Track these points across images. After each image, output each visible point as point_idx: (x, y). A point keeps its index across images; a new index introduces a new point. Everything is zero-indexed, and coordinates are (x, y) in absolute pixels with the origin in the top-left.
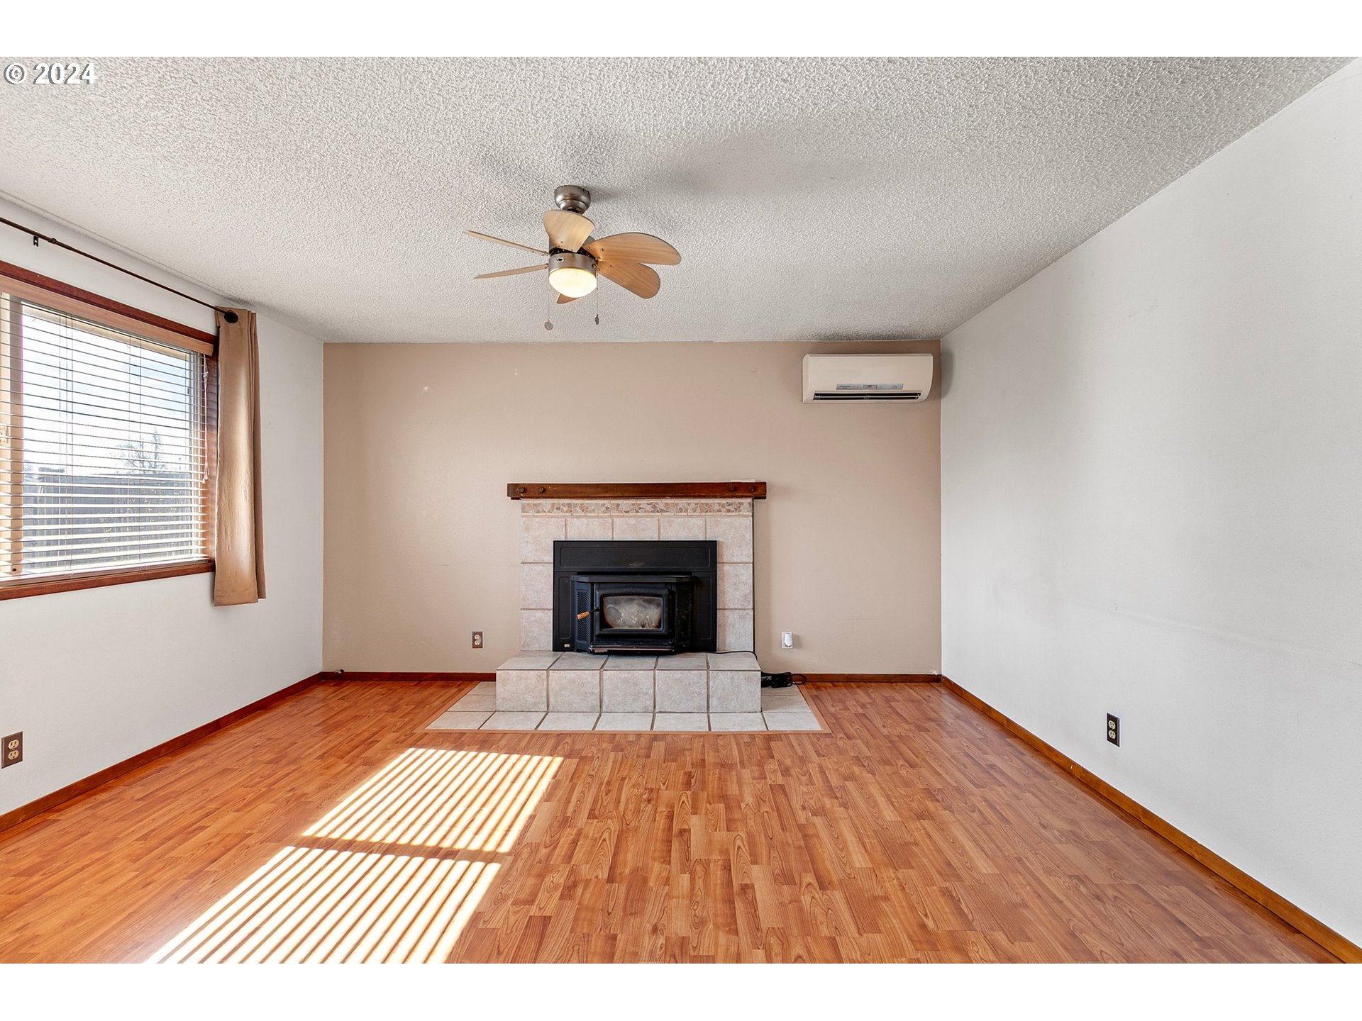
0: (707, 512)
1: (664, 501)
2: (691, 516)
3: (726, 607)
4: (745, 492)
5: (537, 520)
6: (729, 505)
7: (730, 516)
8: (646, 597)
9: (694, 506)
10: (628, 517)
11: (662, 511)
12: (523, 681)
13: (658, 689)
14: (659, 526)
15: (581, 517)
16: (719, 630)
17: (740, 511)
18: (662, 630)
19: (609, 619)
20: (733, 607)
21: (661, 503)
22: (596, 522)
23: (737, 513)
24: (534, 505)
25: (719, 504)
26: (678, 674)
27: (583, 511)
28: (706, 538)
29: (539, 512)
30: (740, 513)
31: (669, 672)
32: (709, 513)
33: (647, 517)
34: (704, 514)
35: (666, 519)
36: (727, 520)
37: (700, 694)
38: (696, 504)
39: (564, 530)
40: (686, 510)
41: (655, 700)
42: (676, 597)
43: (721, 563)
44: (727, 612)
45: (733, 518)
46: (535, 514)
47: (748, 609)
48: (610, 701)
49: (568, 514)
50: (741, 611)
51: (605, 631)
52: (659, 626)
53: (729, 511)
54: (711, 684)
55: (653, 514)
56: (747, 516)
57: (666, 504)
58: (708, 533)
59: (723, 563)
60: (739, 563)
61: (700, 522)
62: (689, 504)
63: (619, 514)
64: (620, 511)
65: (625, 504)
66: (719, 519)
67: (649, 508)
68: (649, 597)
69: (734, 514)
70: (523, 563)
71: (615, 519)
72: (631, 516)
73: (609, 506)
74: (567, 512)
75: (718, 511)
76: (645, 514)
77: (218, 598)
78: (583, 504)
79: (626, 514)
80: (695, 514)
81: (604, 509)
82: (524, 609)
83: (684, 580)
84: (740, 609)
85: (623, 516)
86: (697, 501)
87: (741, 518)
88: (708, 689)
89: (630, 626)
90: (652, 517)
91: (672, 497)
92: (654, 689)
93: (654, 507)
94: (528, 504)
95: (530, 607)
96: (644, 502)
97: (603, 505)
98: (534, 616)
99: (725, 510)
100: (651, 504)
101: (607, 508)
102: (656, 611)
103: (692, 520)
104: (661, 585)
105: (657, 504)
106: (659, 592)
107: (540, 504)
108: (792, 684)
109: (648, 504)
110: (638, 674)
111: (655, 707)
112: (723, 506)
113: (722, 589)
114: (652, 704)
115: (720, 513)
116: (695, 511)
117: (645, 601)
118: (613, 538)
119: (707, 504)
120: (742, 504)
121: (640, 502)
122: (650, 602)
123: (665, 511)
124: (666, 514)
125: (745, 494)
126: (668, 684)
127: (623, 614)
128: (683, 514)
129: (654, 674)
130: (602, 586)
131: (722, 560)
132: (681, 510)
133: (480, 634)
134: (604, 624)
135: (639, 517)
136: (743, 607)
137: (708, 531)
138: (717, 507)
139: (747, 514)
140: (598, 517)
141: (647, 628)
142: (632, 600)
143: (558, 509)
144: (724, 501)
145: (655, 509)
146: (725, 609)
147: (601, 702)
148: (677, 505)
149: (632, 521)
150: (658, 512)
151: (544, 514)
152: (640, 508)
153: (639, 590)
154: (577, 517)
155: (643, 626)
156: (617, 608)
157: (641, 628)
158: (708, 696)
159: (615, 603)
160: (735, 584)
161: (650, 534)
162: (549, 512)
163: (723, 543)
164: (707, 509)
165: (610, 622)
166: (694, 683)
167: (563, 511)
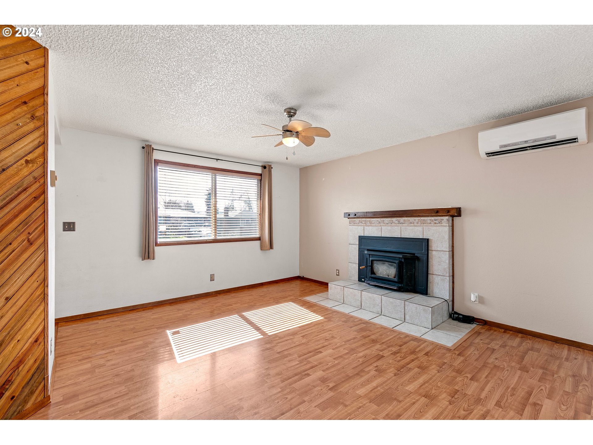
0: (424, 224)
1: (404, 219)
2: (416, 226)
3: (434, 273)
4: (443, 213)
5: (354, 227)
6: (436, 220)
7: (436, 226)
8: (390, 263)
9: (417, 221)
10: (387, 226)
11: (402, 223)
12: (336, 289)
13: (383, 305)
14: (401, 230)
15: (369, 226)
16: (430, 285)
17: (442, 223)
18: (396, 279)
19: (375, 270)
20: (437, 274)
21: (402, 219)
22: (375, 228)
23: (440, 225)
24: (353, 221)
25: (430, 220)
26: (391, 300)
27: (370, 223)
28: (423, 237)
29: (354, 224)
30: (442, 225)
31: (387, 298)
32: (425, 225)
33: (396, 226)
34: (422, 225)
35: (404, 227)
36: (435, 228)
37: (401, 311)
38: (419, 220)
39: (363, 231)
40: (414, 223)
41: (381, 309)
42: (404, 264)
43: (431, 250)
44: (434, 276)
45: (438, 227)
46: (354, 225)
47: (446, 276)
48: (364, 305)
49: (365, 225)
50: (442, 277)
51: (373, 276)
52: (395, 277)
53: (435, 223)
54: (406, 308)
55: (398, 225)
56: (446, 226)
57: (404, 220)
58: (424, 234)
59: (432, 250)
60: (441, 251)
61: (420, 229)
62: (415, 220)
63: (384, 225)
64: (384, 223)
65: (387, 220)
66: (430, 227)
67: (397, 222)
68: (391, 263)
69: (438, 225)
70: (349, 244)
71: (382, 227)
72: (389, 226)
73: (380, 221)
74: (364, 224)
75: (429, 223)
76: (395, 225)
77: (262, 248)
78: (370, 220)
79: (387, 225)
80: (418, 225)
81: (378, 222)
82: (350, 263)
83: (408, 257)
84: (442, 276)
85: (386, 226)
86: (419, 218)
87: (442, 227)
88: (405, 310)
89: (383, 275)
90: (398, 226)
91: (407, 216)
92: (381, 304)
93: (399, 221)
94: (351, 220)
95: (352, 262)
96: (394, 219)
97: (378, 221)
98: (353, 266)
99: (433, 223)
100: (397, 220)
101: (379, 222)
102: (394, 270)
103: (416, 228)
104: (397, 258)
105: (400, 220)
106: (394, 261)
107: (355, 220)
108: (473, 323)
109: (396, 220)
110: (375, 296)
111: (381, 312)
112: (432, 221)
113: (432, 263)
114: (381, 311)
115: (430, 225)
116: (418, 224)
117: (389, 265)
118: (381, 235)
119: (424, 220)
120: (443, 219)
121: (392, 219)
122: (391, 265)
123: (403, 224)
124: (404, 225)
125: (443, 215)
126: (387, 303)
127: (380, 269)
128: (412, 225)
129: (381, 298)
130: (373, 256)
131: (432, 248)
132: (411, 223)
133: (339, 270)
134: (373, 272)
135: (392, 226)
136: (443, 275)
137: (424, 233)
138: (429, 222)
139: (446, 225)
140: (376, 226)
141: (390, 277)
142: (384, 263)
143: (361, 222)
144: (433, 218)
145: (399, 223)
146: (433, 274)
147: (361, 304)
148: (409, 220)
149: (389, 228)
150: (400, 224)
151: (356, 225)
152: (393, 222)
153: (387, 260)
154: (368, 226)
155: (388, 276)
156: (378, 266)
157: (387, 277)
158: (405, 314)
159: (377, 264)
160: (439, 262)
161: (397, 234)
162: (358, 224)
163: (432, 240)
164: (424, 223)
165: (375, 272)
166: (398, 306)
167: (363, 224)
